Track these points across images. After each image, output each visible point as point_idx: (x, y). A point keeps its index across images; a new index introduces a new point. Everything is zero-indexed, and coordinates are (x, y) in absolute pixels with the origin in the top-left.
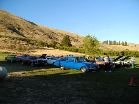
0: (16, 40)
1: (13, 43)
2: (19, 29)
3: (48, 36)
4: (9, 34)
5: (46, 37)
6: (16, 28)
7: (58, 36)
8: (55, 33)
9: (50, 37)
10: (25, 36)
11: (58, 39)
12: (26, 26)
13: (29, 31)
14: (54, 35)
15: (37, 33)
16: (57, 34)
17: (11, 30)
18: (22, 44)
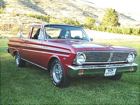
2: (37, 3)
3: (81, 12)
6: (33, 2)
7: (98, 11)
9: (84, 13)
10: (45, 13)
11: (97, 17)
13: (52, 6)
14: (90, 10)
15: (65, 8)
16: (97, 9)
17: (24, 5)
18: (29, 22)
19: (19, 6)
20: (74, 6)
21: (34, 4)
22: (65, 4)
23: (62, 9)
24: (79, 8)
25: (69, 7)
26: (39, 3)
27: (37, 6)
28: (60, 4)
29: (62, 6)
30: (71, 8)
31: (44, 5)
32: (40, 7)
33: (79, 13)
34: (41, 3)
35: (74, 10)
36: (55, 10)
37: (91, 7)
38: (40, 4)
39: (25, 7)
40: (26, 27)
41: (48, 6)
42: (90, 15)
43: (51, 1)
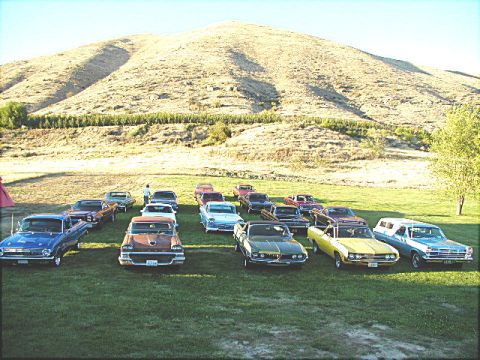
0: (311, 130)
2: (347, 89)
6: (338, 87)
13: (380, 93)
15: (410, 98)
18: (322, 143)
19: (308, 99)
20: (433, 92)
21: (340, 91)
22: (410, 88)
23: (402, 102)
24: (448, 95)
25: (420, 95)
26: (352, 88)
27: (345, 97)
28: (399, 87)
29: (403, 93)
30: (426, 97)
31: (360, 92)
32: (353, 98)
33: (443, 110)
35: (433, 102)
36: (386, 104)
37: (478, 92)
38: (352, 90)
39: (321, 101)
40: (314, 154)
41: (369, 96)
43: (379, 82)
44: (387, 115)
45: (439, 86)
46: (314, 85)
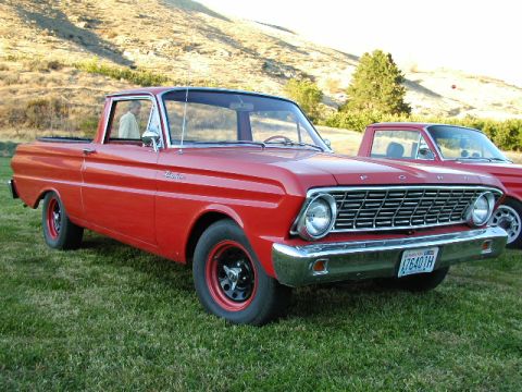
0: (74, 73)
1: (50, 86)
2: (91, 23)
3: (255, 62)
4: (34, 50)
5: (248, 65)
6: (75, 18)
7: (311, 60)
8: (292, 48)
9: (265, 66)
10: (125, 62)
11: (313, 79)
12: (128, 10)
13: (148, 35)
14: (285, 56)
15: (196, 45)
16: (305, 53)
17: (46, 30)
19: (27, 32)
20: (225, 39)
21: (81, 25)
22: (191, 31)
23: (186, 49)
24: (245, 45)
25: (208, 42)
26: (100, 22)
27: (92, 36)
28: (175, 28)
29: (183, 36)
30: (220, 47)
31: (116, 30)
32: (105, 37)
34: (107, 23)
35: (230, 54)
36: (163, 52)
37: (284, 44)
38: (101, 26)
39: (53, 38)
41: (132, 38)
42: (288, 74)
43: (141, 17)
44: (170, 69)
45: (231, 31)
46: (32, 10)
